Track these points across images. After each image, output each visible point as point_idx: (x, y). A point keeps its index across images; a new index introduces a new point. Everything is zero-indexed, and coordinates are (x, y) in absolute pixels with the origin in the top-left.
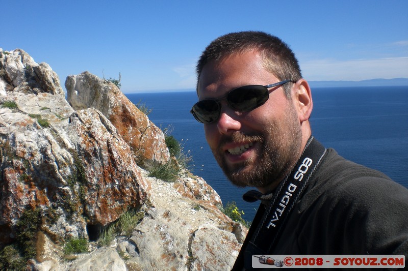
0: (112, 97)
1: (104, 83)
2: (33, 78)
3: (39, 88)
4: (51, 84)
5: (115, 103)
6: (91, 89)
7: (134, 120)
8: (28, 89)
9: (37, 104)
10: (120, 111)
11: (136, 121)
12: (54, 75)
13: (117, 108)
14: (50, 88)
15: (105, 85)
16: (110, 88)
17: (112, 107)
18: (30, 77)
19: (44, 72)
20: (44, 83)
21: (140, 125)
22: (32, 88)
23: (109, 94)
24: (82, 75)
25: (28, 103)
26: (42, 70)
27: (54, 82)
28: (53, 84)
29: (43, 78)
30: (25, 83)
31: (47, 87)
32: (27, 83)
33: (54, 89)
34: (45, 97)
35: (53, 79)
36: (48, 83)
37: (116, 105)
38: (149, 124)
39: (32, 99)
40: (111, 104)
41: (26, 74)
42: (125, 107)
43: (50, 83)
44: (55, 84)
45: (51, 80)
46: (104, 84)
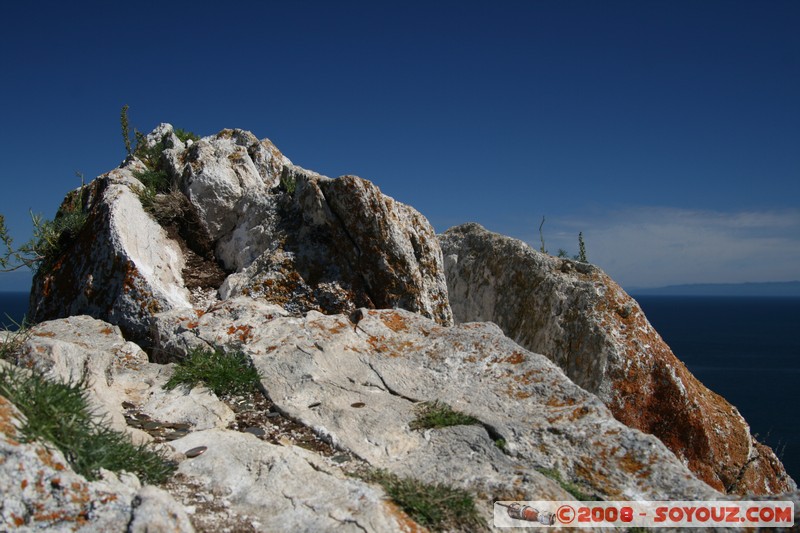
0: (614, 332)
1: (564, 269)
2: (320, 235)
3: (344, 281)
4: (403, 262)
5: (630, 355)
6: (499, 290)
7: (700, 431)
8: (290, 286)
9: (372, 377)
10: (646, 388)
11: (707, 433)
12: (416, 222)
13: (634, 378)
14: (399, 283)
15: (570, 279)
16: (598, 291)
17: (614, 374)
18: (304, 230)
19: (374, 206)
20: (371, 260)
21: (722, 453)
22: (313, 281)
23: (597, 318)
24: (455, 239)
25: (320, 367)
26: (365, 198)
27: (418, 256)
28: (414, 267)
29: (370, 233)
30: (280, 256)
31: (386, 279)
32: (290, 256)
33: (418, 290)
34: (404, 336)
35: (413, 239)
36: (393, 259)
37: (634, 366)
38: (752, 451)
39: (337, 344)
40: (612, 359)
41: (281, 212)
42: (668, 376)
43: (400, 262)
44: (422, 266)
45: (406, 248)
46: (564, 276)
